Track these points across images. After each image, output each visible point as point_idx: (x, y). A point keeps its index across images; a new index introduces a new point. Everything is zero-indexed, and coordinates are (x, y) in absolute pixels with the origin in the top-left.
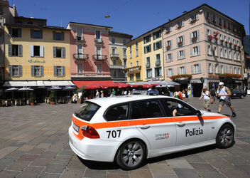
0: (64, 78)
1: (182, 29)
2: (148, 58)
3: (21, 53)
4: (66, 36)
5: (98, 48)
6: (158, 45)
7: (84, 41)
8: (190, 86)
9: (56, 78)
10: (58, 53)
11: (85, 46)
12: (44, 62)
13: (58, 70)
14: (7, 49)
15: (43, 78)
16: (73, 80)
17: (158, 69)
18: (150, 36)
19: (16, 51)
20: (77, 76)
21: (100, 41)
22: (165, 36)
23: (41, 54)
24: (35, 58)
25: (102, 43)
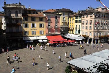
0: (44, 35)
1: (88, 18)
2: (76, 25)
3: (28, 27)
4: (44, 19)
5: (56, 23)
6: (80, 21)
7: (51, 21)
8: (88, 40)
9: (40, 35)
10: (41, 26)
11: (51, 22)
12: (36, 29)
13: (41, 32)
14: (23, 25)
15: (36, 35)
16: (47, 36)
17: (79, 31)
18: (78, 16)
19: (26, 26)
20: (48, 34)
21: (57, 20)
22: (83, 19)
23: (35, 27)
24: (33, 28)
25: (58, 21)
